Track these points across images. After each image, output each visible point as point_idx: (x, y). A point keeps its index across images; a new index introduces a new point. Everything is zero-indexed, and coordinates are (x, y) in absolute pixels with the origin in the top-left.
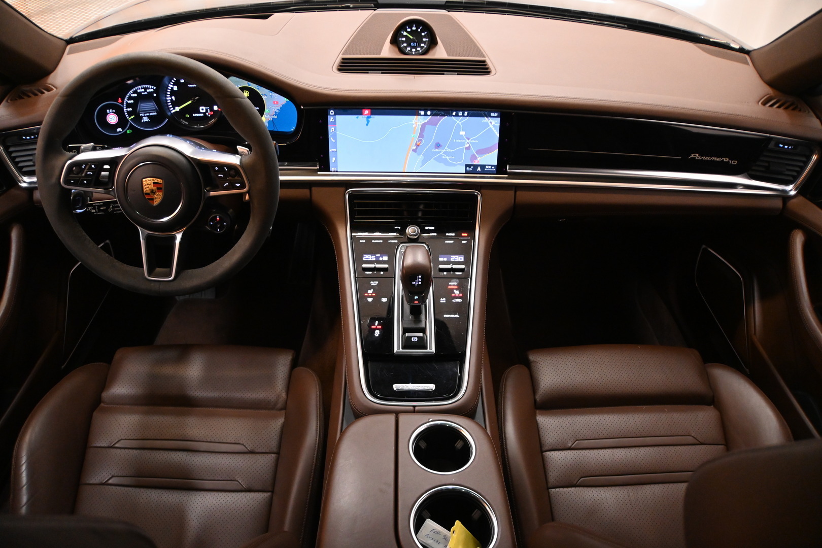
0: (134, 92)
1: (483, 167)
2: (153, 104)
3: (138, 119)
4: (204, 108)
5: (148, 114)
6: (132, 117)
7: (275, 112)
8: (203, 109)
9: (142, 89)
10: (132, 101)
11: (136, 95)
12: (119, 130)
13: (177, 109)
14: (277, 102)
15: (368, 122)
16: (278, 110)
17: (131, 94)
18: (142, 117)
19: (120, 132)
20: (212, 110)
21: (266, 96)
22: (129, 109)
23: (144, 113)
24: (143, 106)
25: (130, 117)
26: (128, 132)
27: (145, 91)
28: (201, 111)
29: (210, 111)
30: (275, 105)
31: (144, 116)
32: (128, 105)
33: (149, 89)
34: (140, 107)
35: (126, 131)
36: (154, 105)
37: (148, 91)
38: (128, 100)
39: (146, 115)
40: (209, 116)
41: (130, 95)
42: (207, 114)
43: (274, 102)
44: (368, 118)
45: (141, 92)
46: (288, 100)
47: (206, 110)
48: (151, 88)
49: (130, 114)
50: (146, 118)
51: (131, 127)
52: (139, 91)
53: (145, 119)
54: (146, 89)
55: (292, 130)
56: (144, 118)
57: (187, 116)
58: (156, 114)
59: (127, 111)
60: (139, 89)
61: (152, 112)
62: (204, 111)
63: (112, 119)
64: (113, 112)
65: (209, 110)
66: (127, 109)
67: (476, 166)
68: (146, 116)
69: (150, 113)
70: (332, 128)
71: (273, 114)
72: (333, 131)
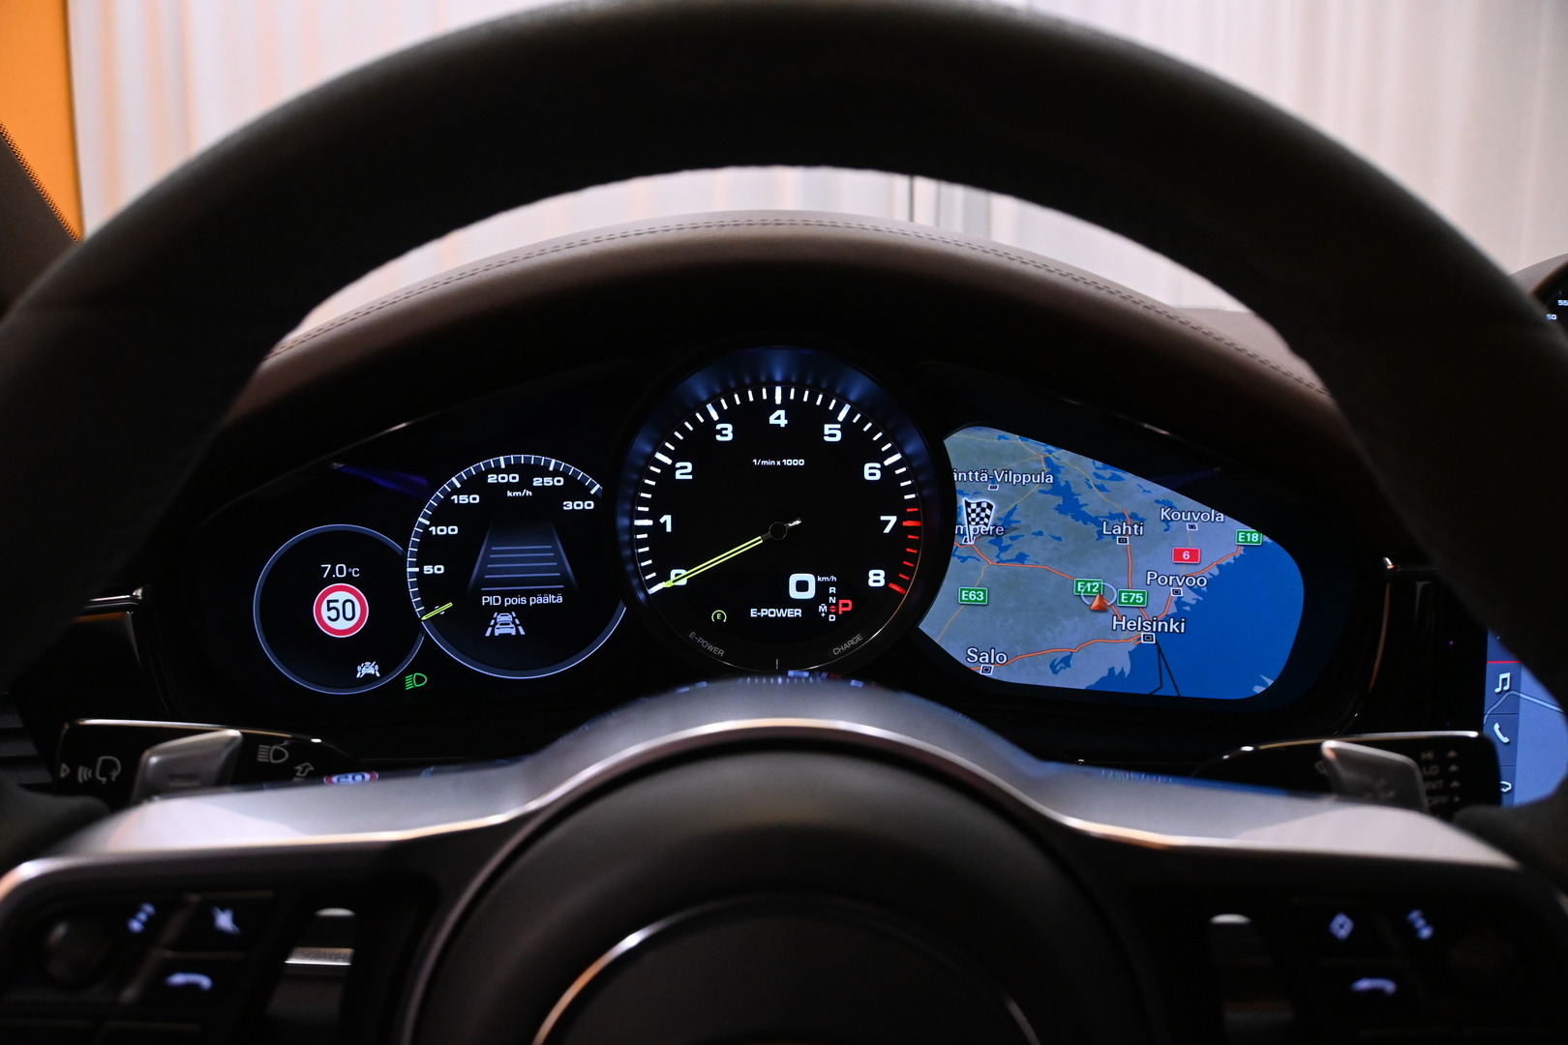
0: (466, 489)
2: (555, 550)
3: (471, 618)
4: (808, 579)
5: (523, 601)
6: (440, 610)
7: (1179, 603)
8: (802, 586)
9: (509, 470)
10: (453, 530)
11: (475, 499)
12: (368, 669)
13: (679, 577)
14: (1194, 554)
16: (1196, 590)
17: (458, 492)
18: (490, 610)
19: (368, 677)
20: (853, 585)
21: (1141, 522)
22: (428, 569)
23: (504, 595)
24: (504, 557)
25: (427, 611)
26: (410, 683)
27: (525, 483)
28: (794, 594)
29: (838, 596)
30: (1183, 570)
31: (502, 609)
32: (431, 548)
33: (544, 472)
34: (487, 560)
35: (401, 680)
36: (557, 558)
37: (537, 482)
38: (436, 520)
39: (509, 601)
40: (832, 618)
41: (448, 495)
42: (823, 608)
43: (1178, 554)
45: (504, 487)
46: (1255, 537)
47: (821, 588)
48: (555, 474)
49: (432, 588)
50: (508, 618)
51: (430, 660)
52: (492, 479)
53: (505, 625)
54: (528, 472)
55: (1258, 689)
56: (501, 618)
57: (719, 614)
58: (560, 599)
59: (420, 575)
60: (497, 470)
61: (543, 593)
62: (810, 594)
63: (341, 614)
64: (349, 579)
65: (833, 590)
66: (420, 564)
68: (509, 609)
69: (535, 593)
70: (1502, 676)
71: (1161, 613)
72: (1506, 688)
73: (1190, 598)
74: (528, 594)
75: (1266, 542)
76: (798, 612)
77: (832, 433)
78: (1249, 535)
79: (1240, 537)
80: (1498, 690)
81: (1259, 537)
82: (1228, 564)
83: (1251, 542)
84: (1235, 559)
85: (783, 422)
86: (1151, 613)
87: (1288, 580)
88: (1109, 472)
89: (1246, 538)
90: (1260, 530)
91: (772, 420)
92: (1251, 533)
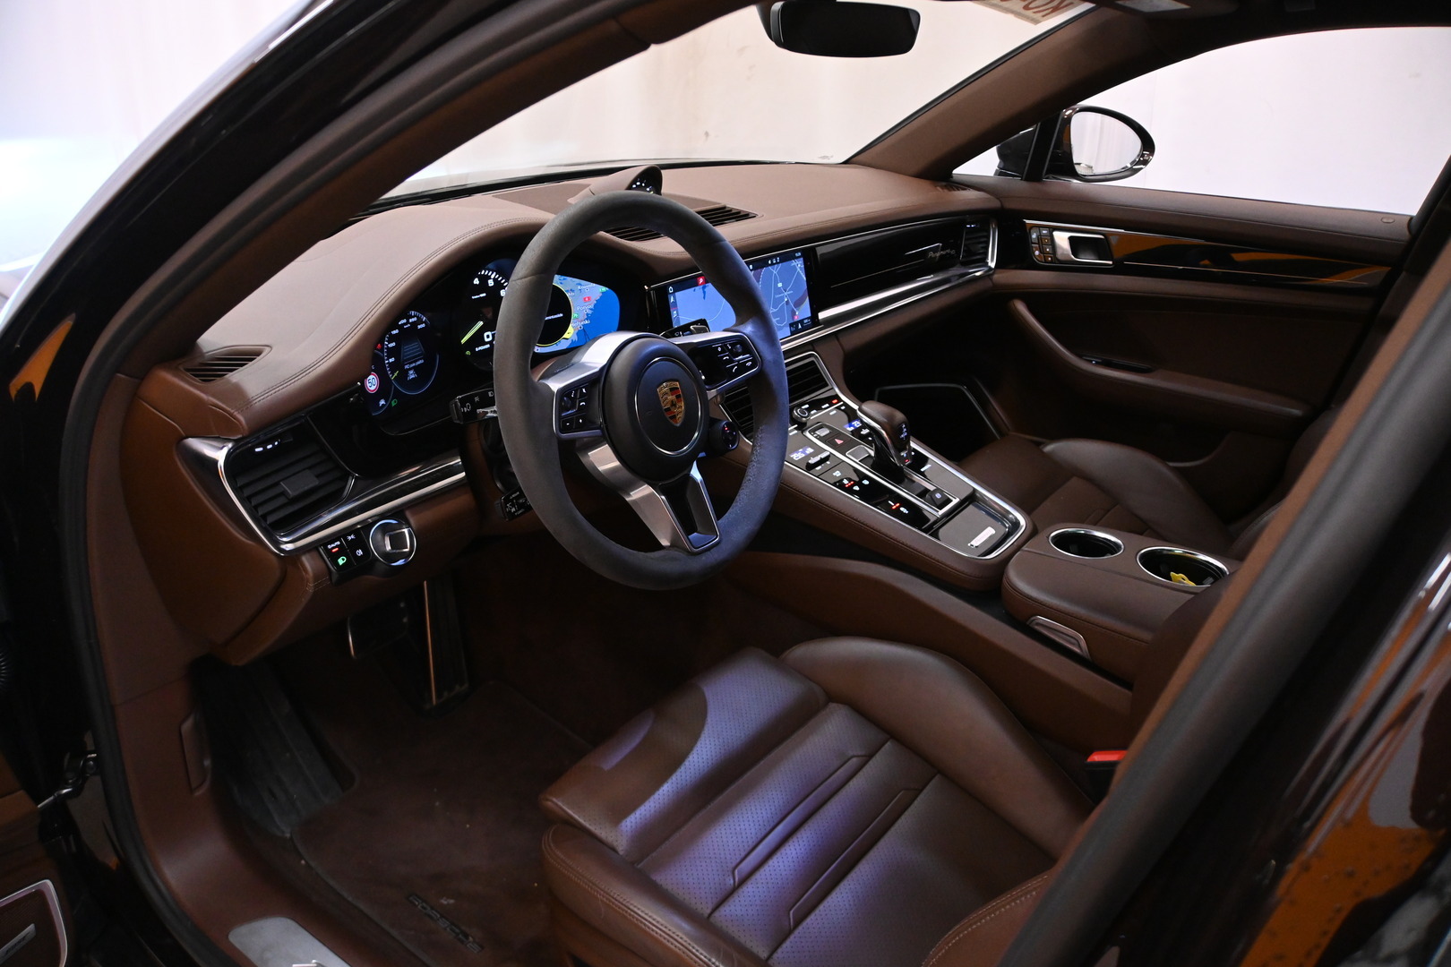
0: (394, 328)
1: (801, 321)
2: (418, 344)
3: (404, 375)
4: (489, 333)
5: (414, 365)
6: (396, 375)
7: (587, 314)
8: (488, 336)
10: (394, 345)
11: (397, 331)
12: (382, 402)
14: (589, 298)
15: (704, 292)
16: (591, 309)
18: (408, 371)
19: (383, 405)
22: (390, 361)
23: (410, 364)
24: (408, 350)
25: (393, 376)
26: (393, 404)
27: (408, 322)
28: (487, 340)
30: (587, 304)
31: (410, 369)
32: (390, 353)
33: (412, 316)
34: (404, 353)
35: (391, 403)
36: (419, 347)
37: (411, 321)
38: (389, 343)
39: (411, 366)
41: (390, 332)
42: (494, 342)
43: (585, 299)
44: (704, 288)
45: (403, 325)
46: (604, 289)
47: (493, 335)
48: (415, 316)
49: (392, 367)
51: (396, 394)
52: (399, 323)
53: (412, 375)
54: (407, 318)
56: (411, 373)
58: (423, 361)
59: (389, 363)
61: (419, 360)
63: (372, 384)
64: (372, 371)
66: (388, 359)
67: (796, 323)
68: (412, 369)
69: (417, 361)
71: (583, 319)
73: (590, 312)
74: (415, 362)
75: (607, 290)
76: (488, 346)
77: (491, 283)
78: (602, 288)
82: (598, 299)
83: (603, 291)
84: (599, 297)
85: (478, 283)
86: (580, 319)
87: (614, 299)
88: (563, 277)
89: (601, 290)
90: (605, 286)
91: (475, 282)
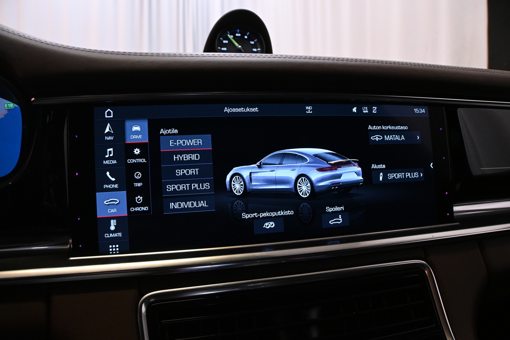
70: (109, 150)
72: (111, 155)
75: (16, 107)
78: (9, 104)
79: (6, 106)
80: (107, 156)
81: (13, 105)
82: (2, 118)
83: (10, 107)
84: (4, 115)
89: (8, 106)
90: (13, 102)
92: (10, 103)
